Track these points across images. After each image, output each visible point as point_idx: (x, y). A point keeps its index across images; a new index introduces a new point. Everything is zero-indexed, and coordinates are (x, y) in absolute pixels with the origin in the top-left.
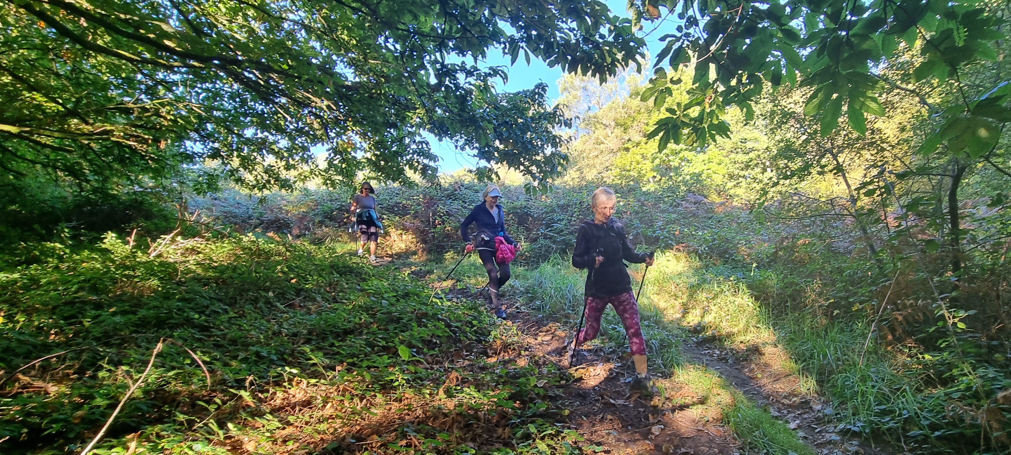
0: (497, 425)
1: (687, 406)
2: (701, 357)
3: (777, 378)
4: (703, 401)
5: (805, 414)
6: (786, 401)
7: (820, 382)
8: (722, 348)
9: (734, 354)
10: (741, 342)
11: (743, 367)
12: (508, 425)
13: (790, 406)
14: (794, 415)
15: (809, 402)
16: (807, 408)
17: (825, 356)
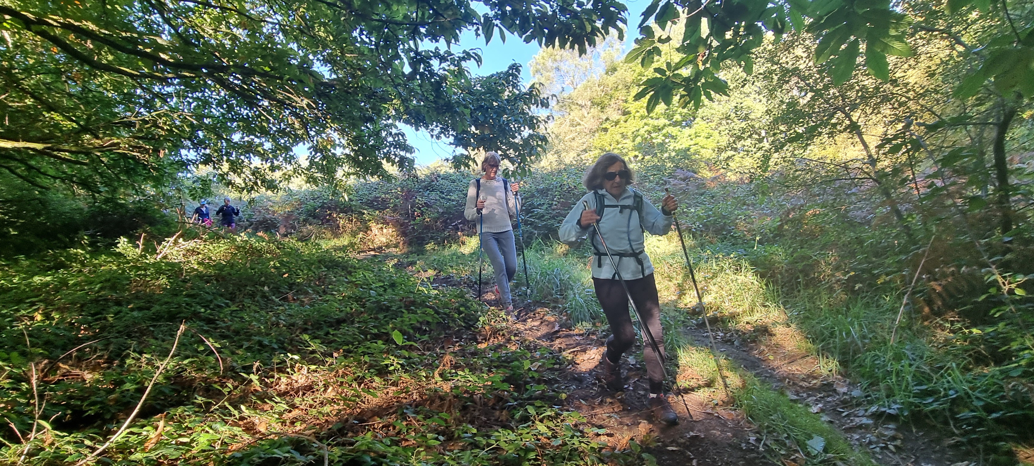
0: (493, 408)
1: (692, 390)
2: (703, 339)
3: (792, 360)
4: (709, 384)
5: (828, 397)
6: (804, 384)
7: (843, 363)
8: (726, 330)
9: (740, 336)
10: (748, 323)
11: (752, 349)
12: (505, 409)
13: (809, 389)
14: (815, 398)
15: (832, 385)
16: (830, 391)
17: (848, 333)
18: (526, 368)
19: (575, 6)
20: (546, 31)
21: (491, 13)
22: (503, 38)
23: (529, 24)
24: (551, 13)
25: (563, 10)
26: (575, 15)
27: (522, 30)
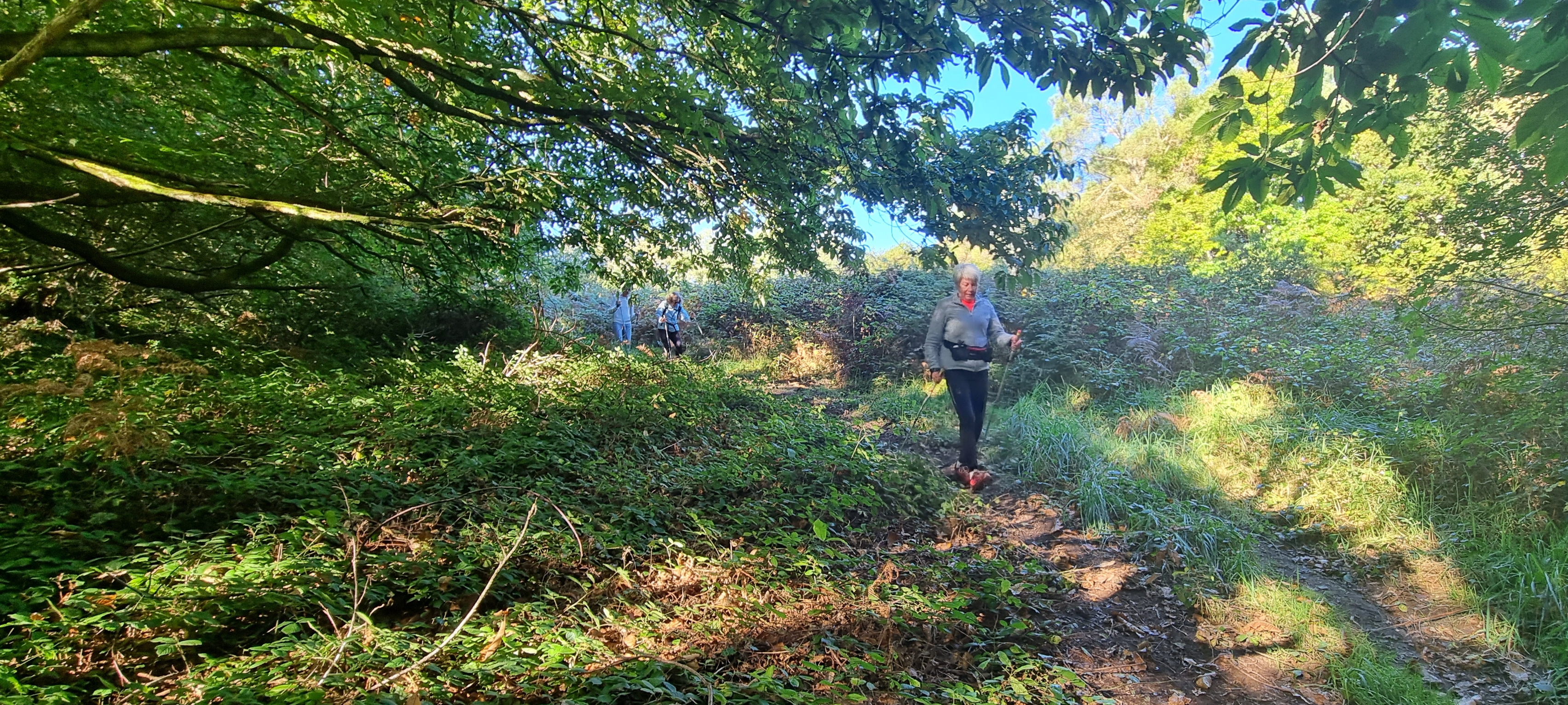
0: (951, 648)
1: (1262, 649)
2: (1292, 566)
3: (1439, 616)
4: (1291, 644)
5: (1492, 684)
6: (1455, 659)
7: (1527, 632)
8: (1334, 555)
9: (1355, 566)
10: (1370, 547)
11: (1372, 591)
12: (967, 649)
13: (1462, 667)
14: (1469, 684)
15: (1503, 666)
16: (1497, 675)
17: (1541, 585)
18: (1004, 591)
19: (1121, 33)
20: (1074, 71)
21: (990, 44)
22: (1006, 80)
23: (1047, 60)
24: (1082, 45)
25: (1102, 40)
26: (1121, 48)
27: (1035, 69)
